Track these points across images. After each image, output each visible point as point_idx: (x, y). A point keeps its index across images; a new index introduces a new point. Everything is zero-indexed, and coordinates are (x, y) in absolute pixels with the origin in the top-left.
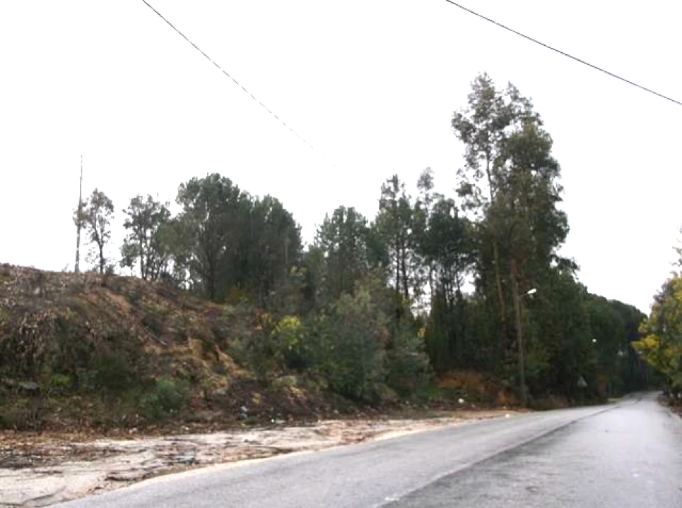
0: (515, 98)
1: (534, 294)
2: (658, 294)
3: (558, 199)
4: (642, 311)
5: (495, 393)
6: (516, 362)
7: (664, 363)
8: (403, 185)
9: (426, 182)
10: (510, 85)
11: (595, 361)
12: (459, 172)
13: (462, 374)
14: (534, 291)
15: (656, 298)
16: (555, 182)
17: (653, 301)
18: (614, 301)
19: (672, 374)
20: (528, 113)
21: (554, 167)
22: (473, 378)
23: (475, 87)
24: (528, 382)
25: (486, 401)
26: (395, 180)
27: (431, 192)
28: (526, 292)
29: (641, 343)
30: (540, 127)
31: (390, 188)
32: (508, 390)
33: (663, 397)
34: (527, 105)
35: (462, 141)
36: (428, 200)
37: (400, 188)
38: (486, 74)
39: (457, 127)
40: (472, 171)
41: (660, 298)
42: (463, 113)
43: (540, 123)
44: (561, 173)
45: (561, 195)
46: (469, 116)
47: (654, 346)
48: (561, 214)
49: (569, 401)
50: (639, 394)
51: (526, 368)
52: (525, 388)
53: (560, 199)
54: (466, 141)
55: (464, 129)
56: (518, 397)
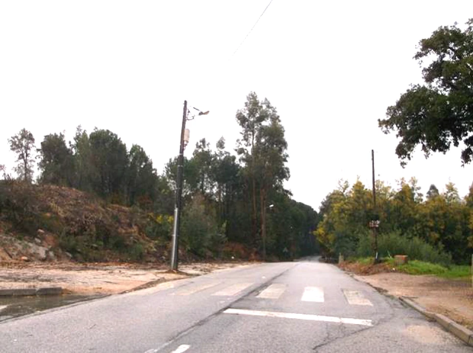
0: (268, 107)
1: (272, 207)
2: (324, 201)
3: (285, 160)
4: (315, 210)
5: (249, 254)
6: (261, 239)
7: (327, 241)
8: (208, 145)
9: (221, 144)
10: (266, 99)
11: (291, 239)
12: (238, 140)
13: (233, 245)
14: (272, 206)
15: (323, 203)
16: (285, 152)
17: (321, 205)
18: (300, 203)
19: (330, 247)
20: (273, 115)
21: (284, 144)
22: (239, 247)
23: (248, 98)
24: (266, 249)
25: (245, 258)
26: (203, 141)
27: (223, 151)
28: (269, 206)
29: (317, 232)
30: (279, 123)
31: (201, 145)
32: (256, 253)
33: (322, 259)
34: (274, 111)
35: (241, 127)
36: (222, 154)
37: (206, 146)
38: (254, 93)
39: (239, 119)
40: (245, 142)
41: (325, 204)
42: (243, 113)
43: (280, 121)
44: (288, 147)
45: (287, 159)
46: (246, 114)
47: (323, 233)
48: (287, 169)
49: (279, 259)
50: (309, 257)
51: (266, 242)
52: (264, 252)
53: (286, 161)
54: (243, 126)
55: (242, 120)
56: (261, 256)
